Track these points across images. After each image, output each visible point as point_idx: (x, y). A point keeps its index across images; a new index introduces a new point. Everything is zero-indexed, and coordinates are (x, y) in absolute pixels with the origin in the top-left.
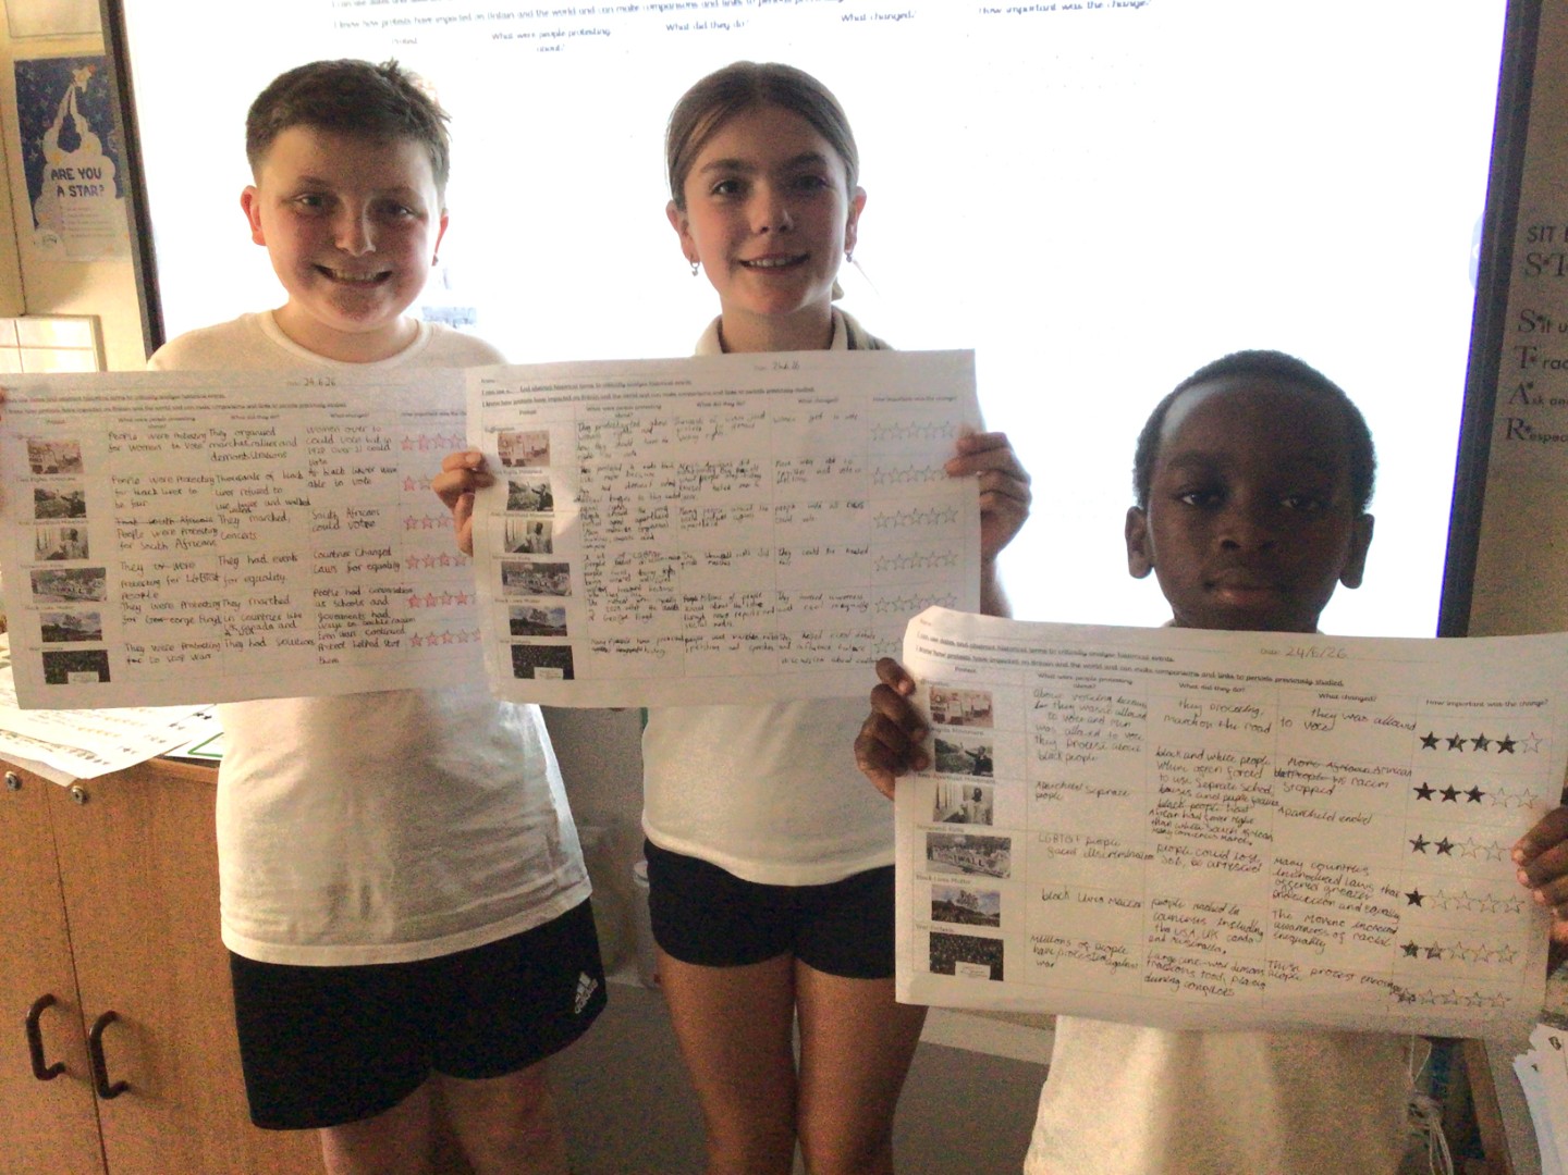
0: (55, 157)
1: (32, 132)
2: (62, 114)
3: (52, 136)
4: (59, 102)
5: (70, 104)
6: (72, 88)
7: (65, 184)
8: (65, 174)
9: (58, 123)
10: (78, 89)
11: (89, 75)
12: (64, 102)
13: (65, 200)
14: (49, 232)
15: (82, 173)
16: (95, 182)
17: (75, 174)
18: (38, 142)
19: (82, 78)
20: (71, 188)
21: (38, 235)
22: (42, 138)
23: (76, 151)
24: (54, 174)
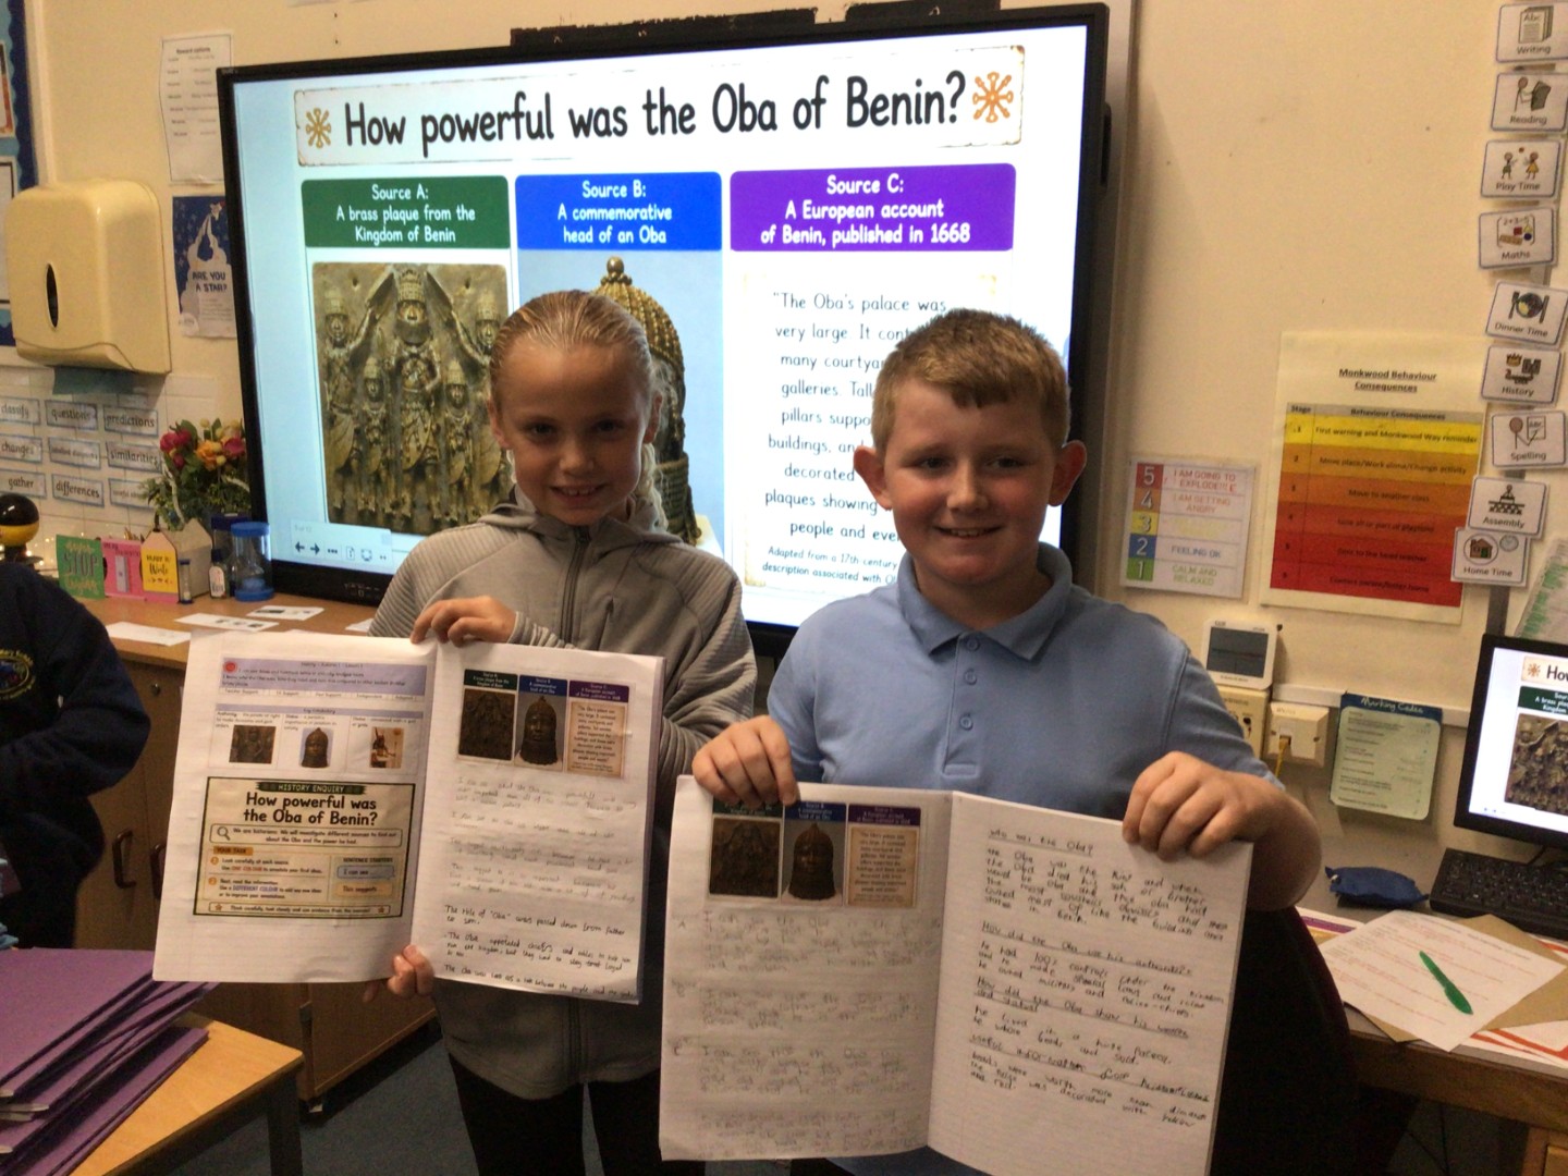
0: (196, 264)
1: (181, 246)
2: (201, 232)
3: (193, 250)
4: (200, 225)
5: (207, 228)
6: (209, 217)
7: (201, 283)
8: (202, 275)
9: (199, 240)
10: (213, 218)
11: (220, 208)
12: (204, 224)
13: (201, 294)
14: (188, 315)
15: (213, 275)
16: (221, 282)
17: (208, 275)
18: (184, 253)
19: (217, 211)
20: (205, 285)
21: (182, 317)
22: (187, 250)
23: (209, 261)
24: (195, 275)
